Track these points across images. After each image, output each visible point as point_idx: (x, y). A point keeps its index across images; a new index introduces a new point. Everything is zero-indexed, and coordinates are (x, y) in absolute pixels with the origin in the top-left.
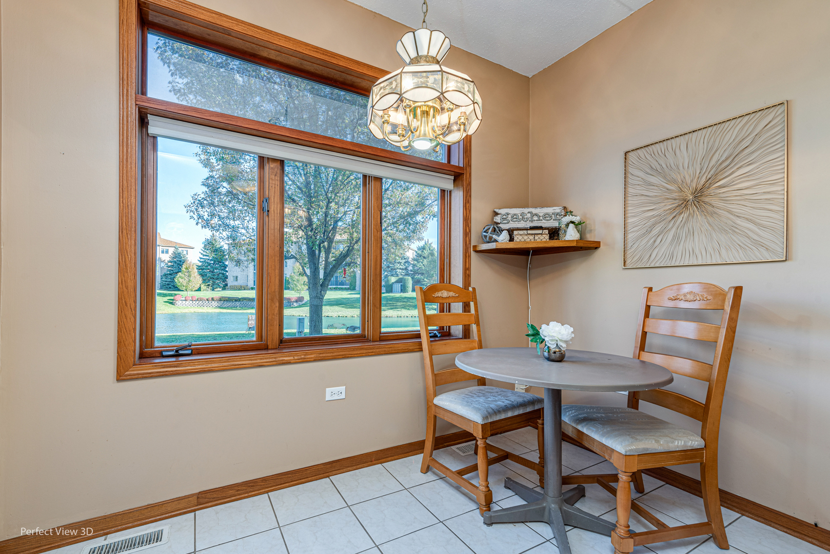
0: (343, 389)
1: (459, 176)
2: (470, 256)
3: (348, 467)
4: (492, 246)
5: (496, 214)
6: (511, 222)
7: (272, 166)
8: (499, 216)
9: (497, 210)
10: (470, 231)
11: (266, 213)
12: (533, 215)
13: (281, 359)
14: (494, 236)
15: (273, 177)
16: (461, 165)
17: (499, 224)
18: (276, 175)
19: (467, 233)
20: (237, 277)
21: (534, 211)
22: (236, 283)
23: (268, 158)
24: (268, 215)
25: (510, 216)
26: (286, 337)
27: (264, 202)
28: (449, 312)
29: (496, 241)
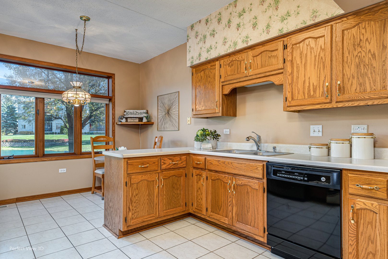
0: (65, 169)
1: (111, 99)
2: (115, 126)
3: (67, 193)
4: (120, 123)
5: (125, 112)
6: (129, 115)
7: (40, 100)
8: (126, 112)
9: (125, 110)
10: (115, 118)
11: (38, 115)
12: (137, 112)
13: (43, 159)
14: (121, 120)
15: (40, 103)
16: (111, 96)
17: (125, 115)
18: (41, 103)
19: (114, 118)
20: (25, 126)
21: (137, 111)
22: (24, 130)
23: (39, 98)
24: (39, 115)
25: (129, 113)
26: (45, 153)
27: (38, 111)
28: (109, 145)
29: (122, 122)
